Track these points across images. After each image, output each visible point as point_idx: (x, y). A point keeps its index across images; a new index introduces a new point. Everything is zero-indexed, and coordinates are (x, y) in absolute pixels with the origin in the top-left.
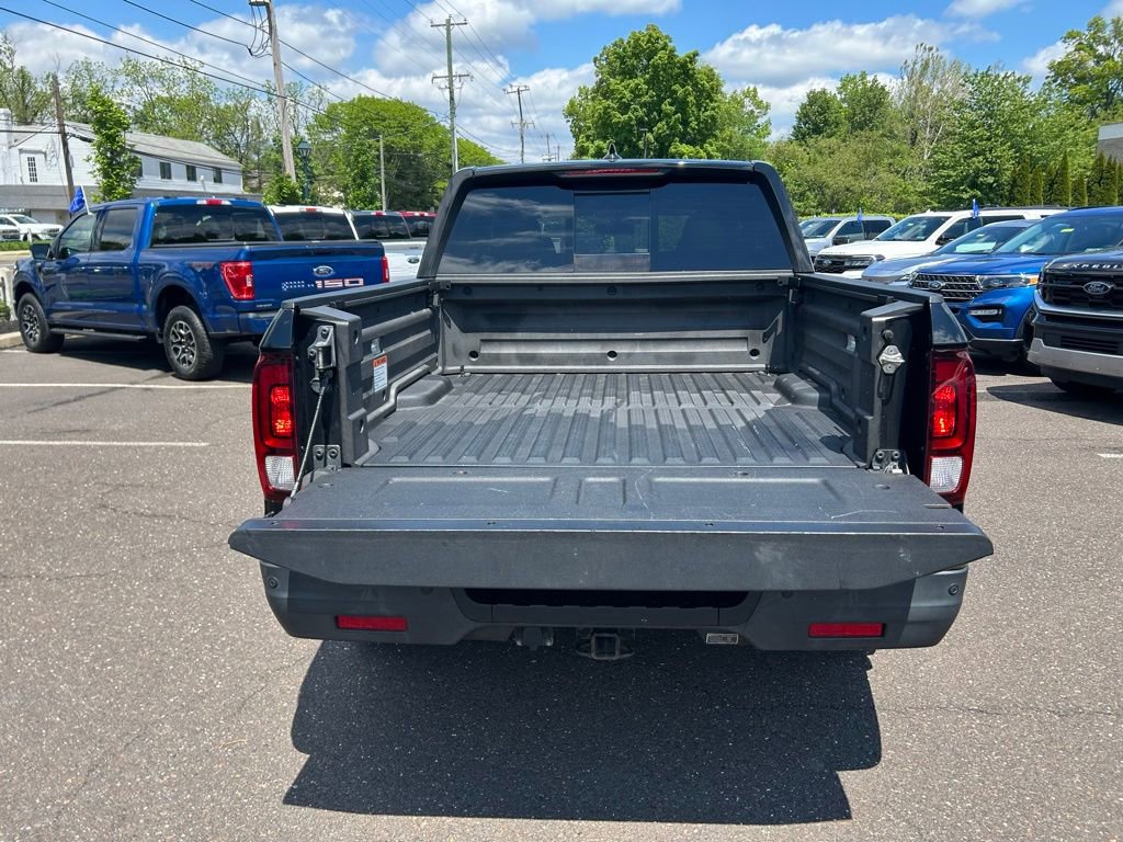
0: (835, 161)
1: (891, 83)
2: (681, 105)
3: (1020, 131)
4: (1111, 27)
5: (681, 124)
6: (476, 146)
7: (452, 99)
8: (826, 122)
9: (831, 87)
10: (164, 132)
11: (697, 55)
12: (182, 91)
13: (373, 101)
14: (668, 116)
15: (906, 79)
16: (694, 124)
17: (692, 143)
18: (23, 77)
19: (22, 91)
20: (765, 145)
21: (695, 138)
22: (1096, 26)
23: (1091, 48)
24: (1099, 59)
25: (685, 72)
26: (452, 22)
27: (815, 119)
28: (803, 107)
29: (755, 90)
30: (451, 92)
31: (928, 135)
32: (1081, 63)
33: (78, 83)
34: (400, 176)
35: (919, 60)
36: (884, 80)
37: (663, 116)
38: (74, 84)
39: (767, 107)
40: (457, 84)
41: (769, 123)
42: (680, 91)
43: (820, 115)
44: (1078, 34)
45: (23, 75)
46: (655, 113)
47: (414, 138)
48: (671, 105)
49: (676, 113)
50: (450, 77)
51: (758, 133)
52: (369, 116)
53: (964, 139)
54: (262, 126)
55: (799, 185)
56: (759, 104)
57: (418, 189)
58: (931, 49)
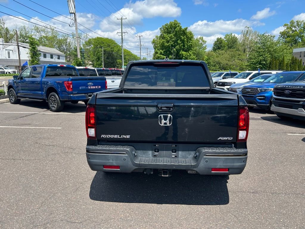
0: (224, 57)
1: (238, 36)
2: (183, 41)
3: (272, 50)
4: (296, 23)
5: (183, 46)
6: (128, 50)
7: (122, 38)
8: (221, 46)
9: (223, 37)
10: (44, 45)
11: (187, 28)
12: (50, 35)
13: (101, 38)
14: (179, 44)
15: (242, 35)
16: (186, 46)
17: (186, 51)
18: (7, 30)
19: (6, 34)
20: (205, 52)
21: (186, 50)
22: (292, 23)
23: (291, 28)
24: (293, 31)
25: (184, 32)
26: (123, 18)
27: (219, 45)
28: (215, 42)
29: (202, 37)
30: (122, 37)
31: (248, 50)
32: (288, 32)
33: (22, 32)
34: (107, 58)
35: (246, 30)
36: (236, 35)
37: (178, 44)
38: (20, 32)
39: (206, 42)
40: (123, 34)
41: (206, 46)
42: (183, 38)
43: (220, 44)
44: (287, 25)
45: (7, 29)
46: (176, 43)
47: (112, 48)
48: (180, 41)
49: (181, 43)
50: (122, 33)
51: (203, 49)
52: (99, 42)
53: (257, 52)
54: (71, 44)
55: (214, 63)
56: (203, 41)
57: (112, 62)
58: (249, 28)
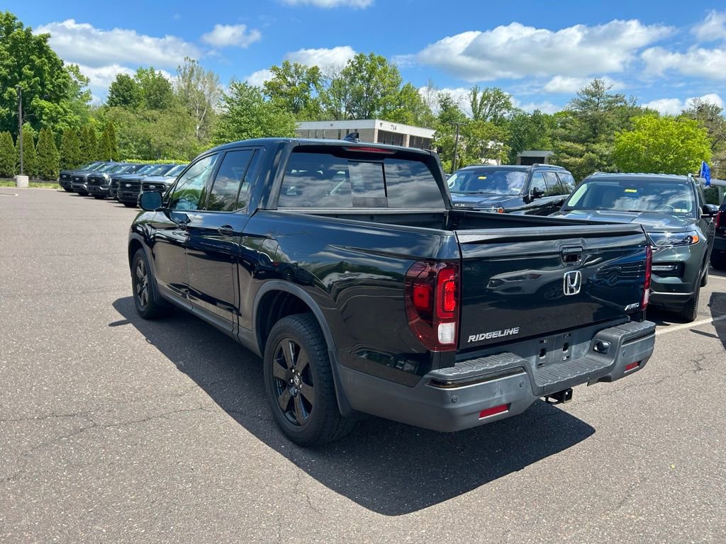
1: (174, 82)
2: (39, 71)
3: (265, 120)
4: (293, 68)
5: (40, 85)
8: (131, 96)
9: (132, 74)
11: (49, 37)
14: (28, 77)
15: (181, 78)
16: (50, 87)
17: (48, 99)
20: (88, 107)
21: (51, 97)
22: (287, 66)
23: (285, 78)
24: (290, 85)
25: (40, 46)
27: (123, 93)
28: (114, 84)
29: (77, 67)
31: (198, 114)
32: (281, 85)
35: (188, 67)
36: (166, 75)
37: (22, 76)
39: (88, 80)
41: (89, 92)
42: (38, 61)
43: (127, 91)
44: (278, 69)
46: (16, 74)
48: (30, 69)
49: (34, 76)
51: (82, 98)
53: (234, 121)
55: (124, 138)
56: (81, 78)
58: (193, 61)
